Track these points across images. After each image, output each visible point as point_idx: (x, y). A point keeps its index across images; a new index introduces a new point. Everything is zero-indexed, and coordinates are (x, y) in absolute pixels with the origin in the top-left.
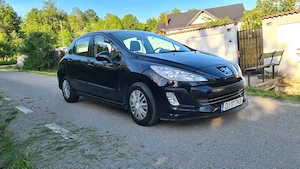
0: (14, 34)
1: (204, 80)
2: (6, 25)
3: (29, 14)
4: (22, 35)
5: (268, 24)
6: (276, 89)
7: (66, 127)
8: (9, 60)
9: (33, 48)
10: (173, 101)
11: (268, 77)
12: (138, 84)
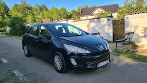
0: (6, 16)
1: (89, 52)
2: (2, 11)
3: (13, 7)
4: (10, 17)
5: (127, 18)
6: (130, 50)
7: (22, 73)
8: (3, 29)
9: (14, 24)
10: (74, 62)
11: (126, 44)
12: (58, 52)
